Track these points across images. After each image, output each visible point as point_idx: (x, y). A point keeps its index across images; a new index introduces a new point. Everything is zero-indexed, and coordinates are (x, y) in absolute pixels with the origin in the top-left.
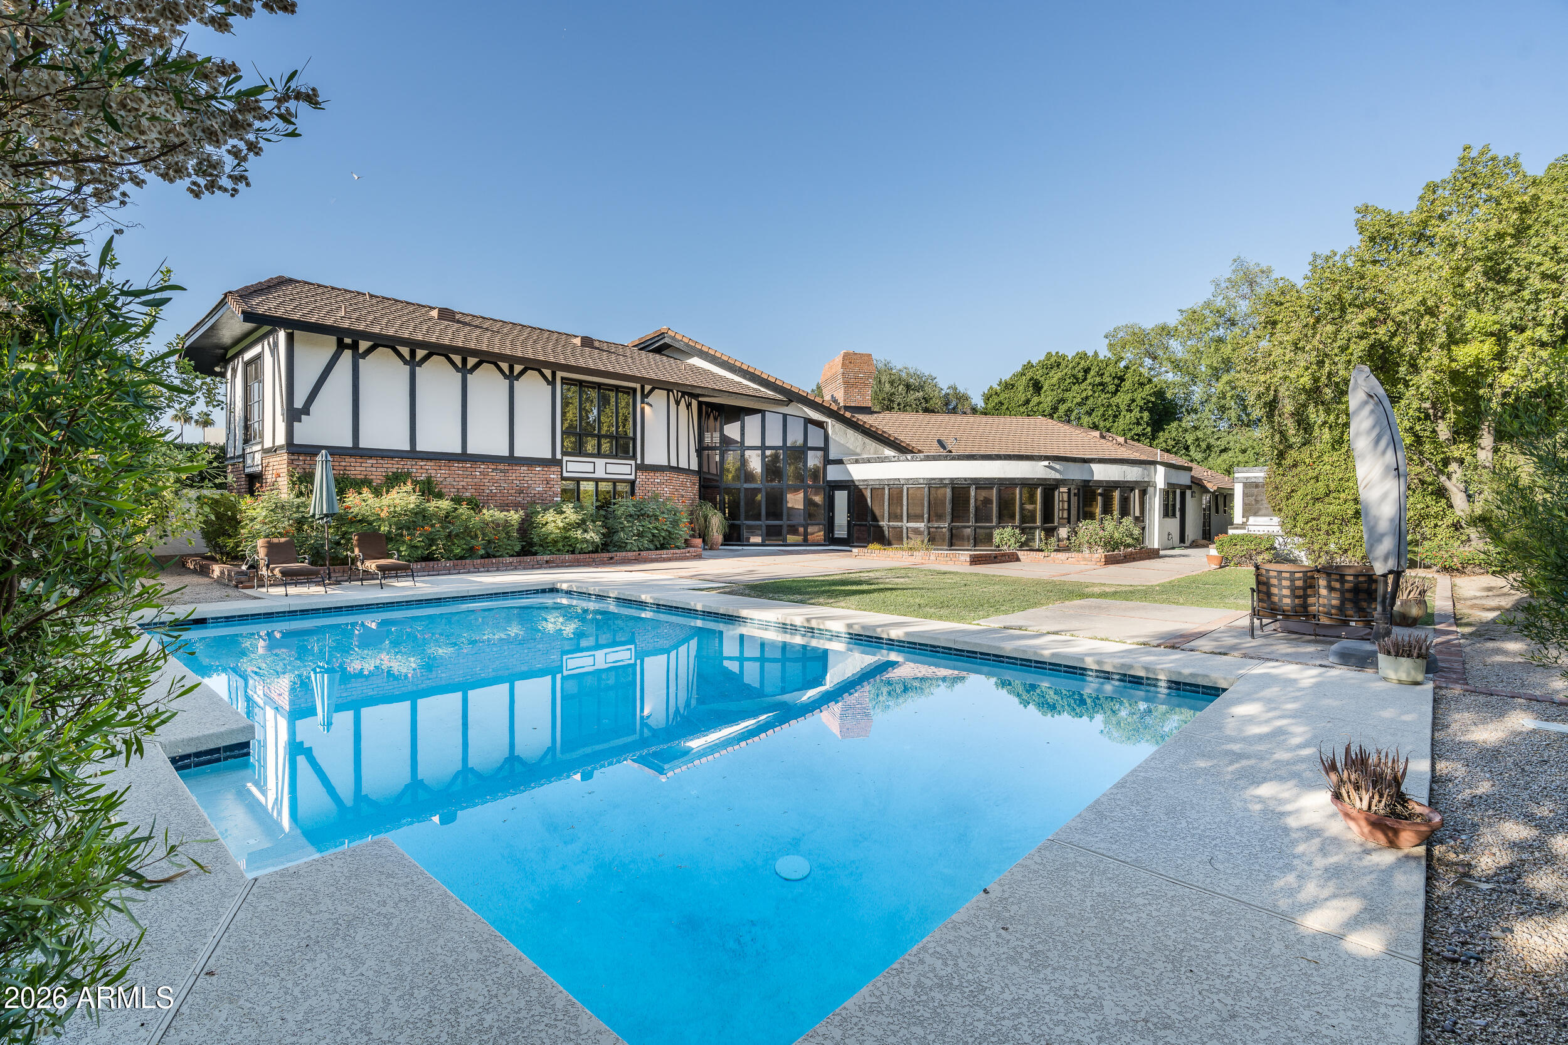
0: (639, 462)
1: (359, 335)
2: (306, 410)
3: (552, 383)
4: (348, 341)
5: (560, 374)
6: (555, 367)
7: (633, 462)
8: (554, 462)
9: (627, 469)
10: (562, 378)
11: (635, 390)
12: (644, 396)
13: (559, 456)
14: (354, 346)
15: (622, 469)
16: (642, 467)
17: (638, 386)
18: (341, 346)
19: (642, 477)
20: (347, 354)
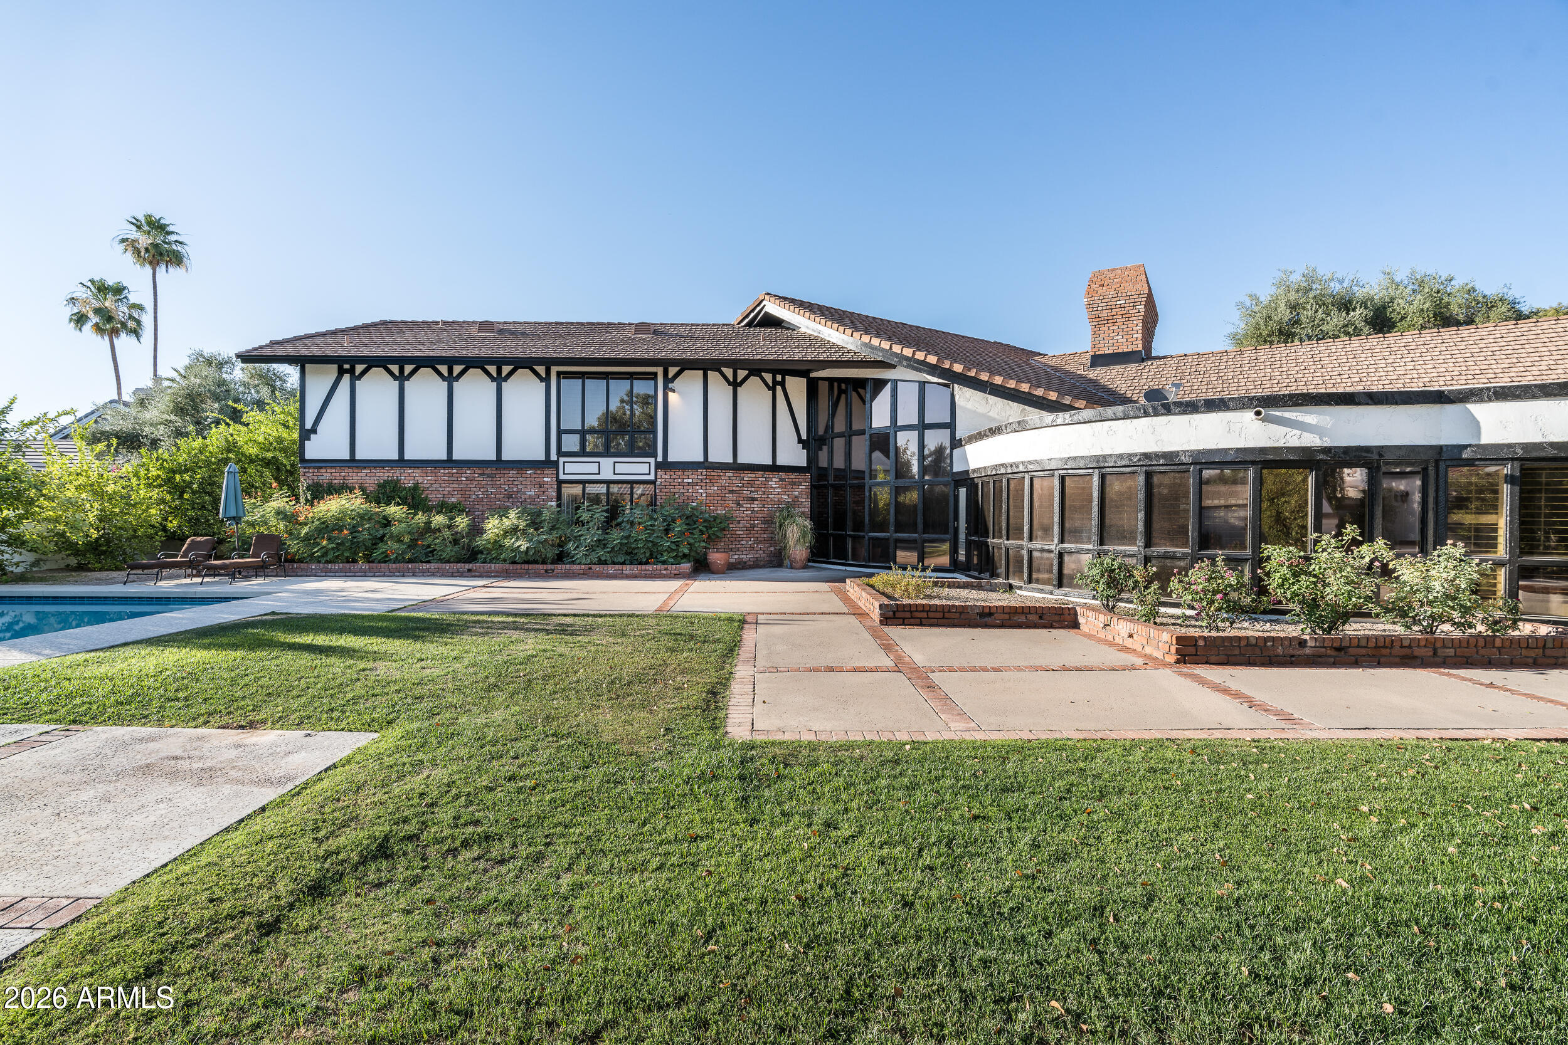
0: (660, 458)
1: (354, 360)
2: (314, 430)
3: (546, 380)
4: (347, 366)
5: (554, 369)
6: (548, 363)
7: (652, 460)
8: (548, 464)
9: (644, 469)
10: (559, 374)
11: (655, 374)
12: (667, 380)
13: (554, 457)
14: (351, 371)
15: (639, 468)
16: (664, 465)
17: (660, 370)
18: (341, 372)
19: (664, 477)
20: (346, 378)
